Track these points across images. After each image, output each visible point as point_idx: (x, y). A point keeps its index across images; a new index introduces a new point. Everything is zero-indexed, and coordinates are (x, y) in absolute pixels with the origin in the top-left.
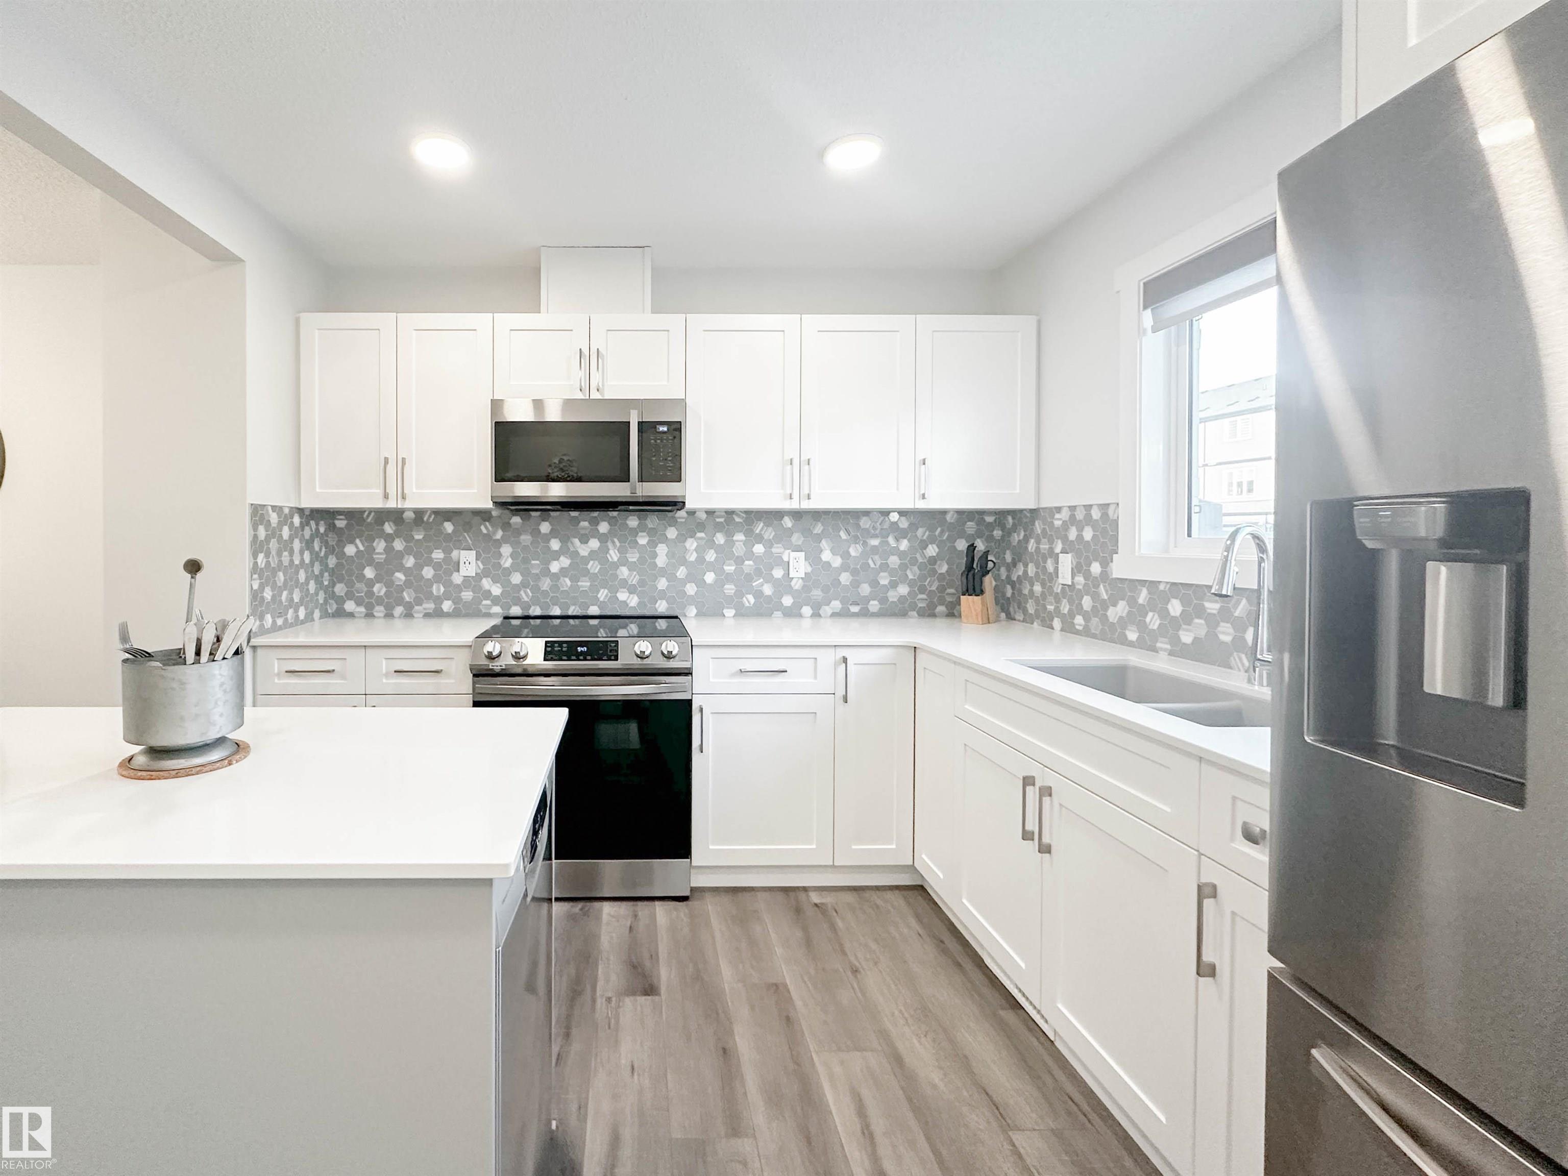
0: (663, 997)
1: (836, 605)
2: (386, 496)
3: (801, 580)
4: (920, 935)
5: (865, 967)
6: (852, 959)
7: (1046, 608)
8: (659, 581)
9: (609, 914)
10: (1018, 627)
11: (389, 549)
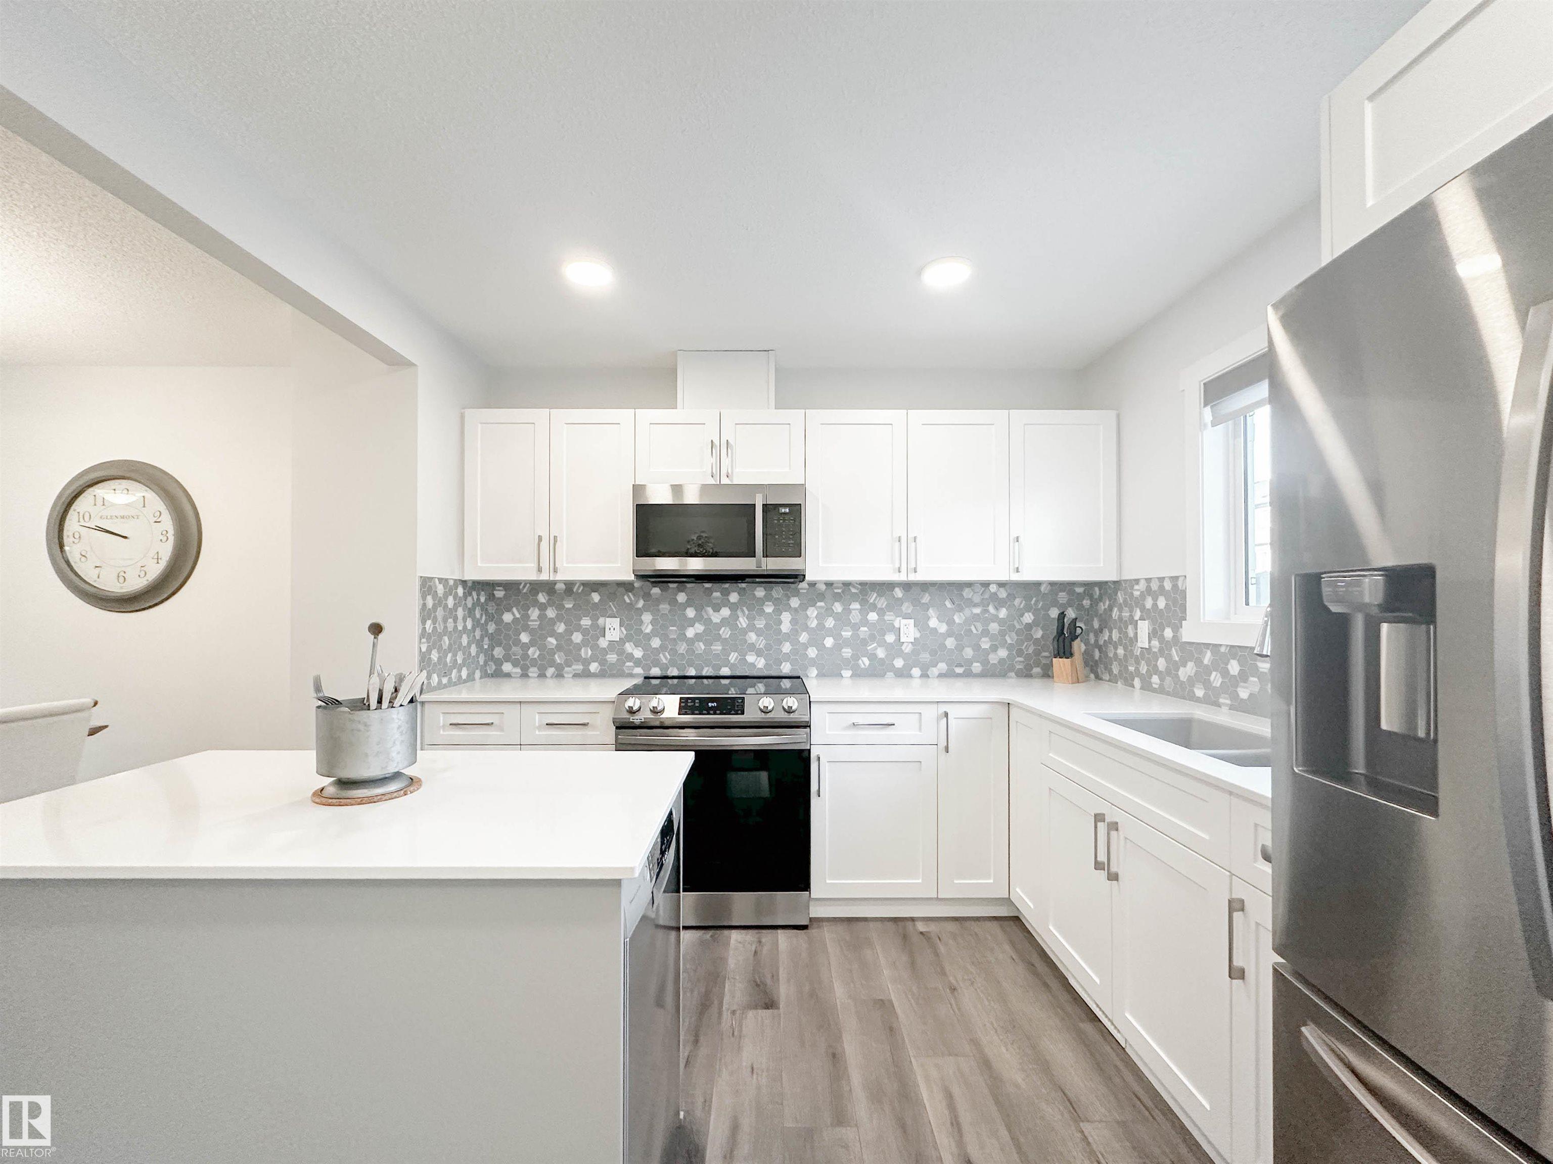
0: (781, 1010)
1: (943, 666)
2: (540, 570)
3: (910, 644)
4: (1013, 959)
5: (962, 985)
6: (951, 978)
7: (1128, 669)
8: (783, 646)
9: (736, 940)
10: (1106, 686)
11: (542, 617)
